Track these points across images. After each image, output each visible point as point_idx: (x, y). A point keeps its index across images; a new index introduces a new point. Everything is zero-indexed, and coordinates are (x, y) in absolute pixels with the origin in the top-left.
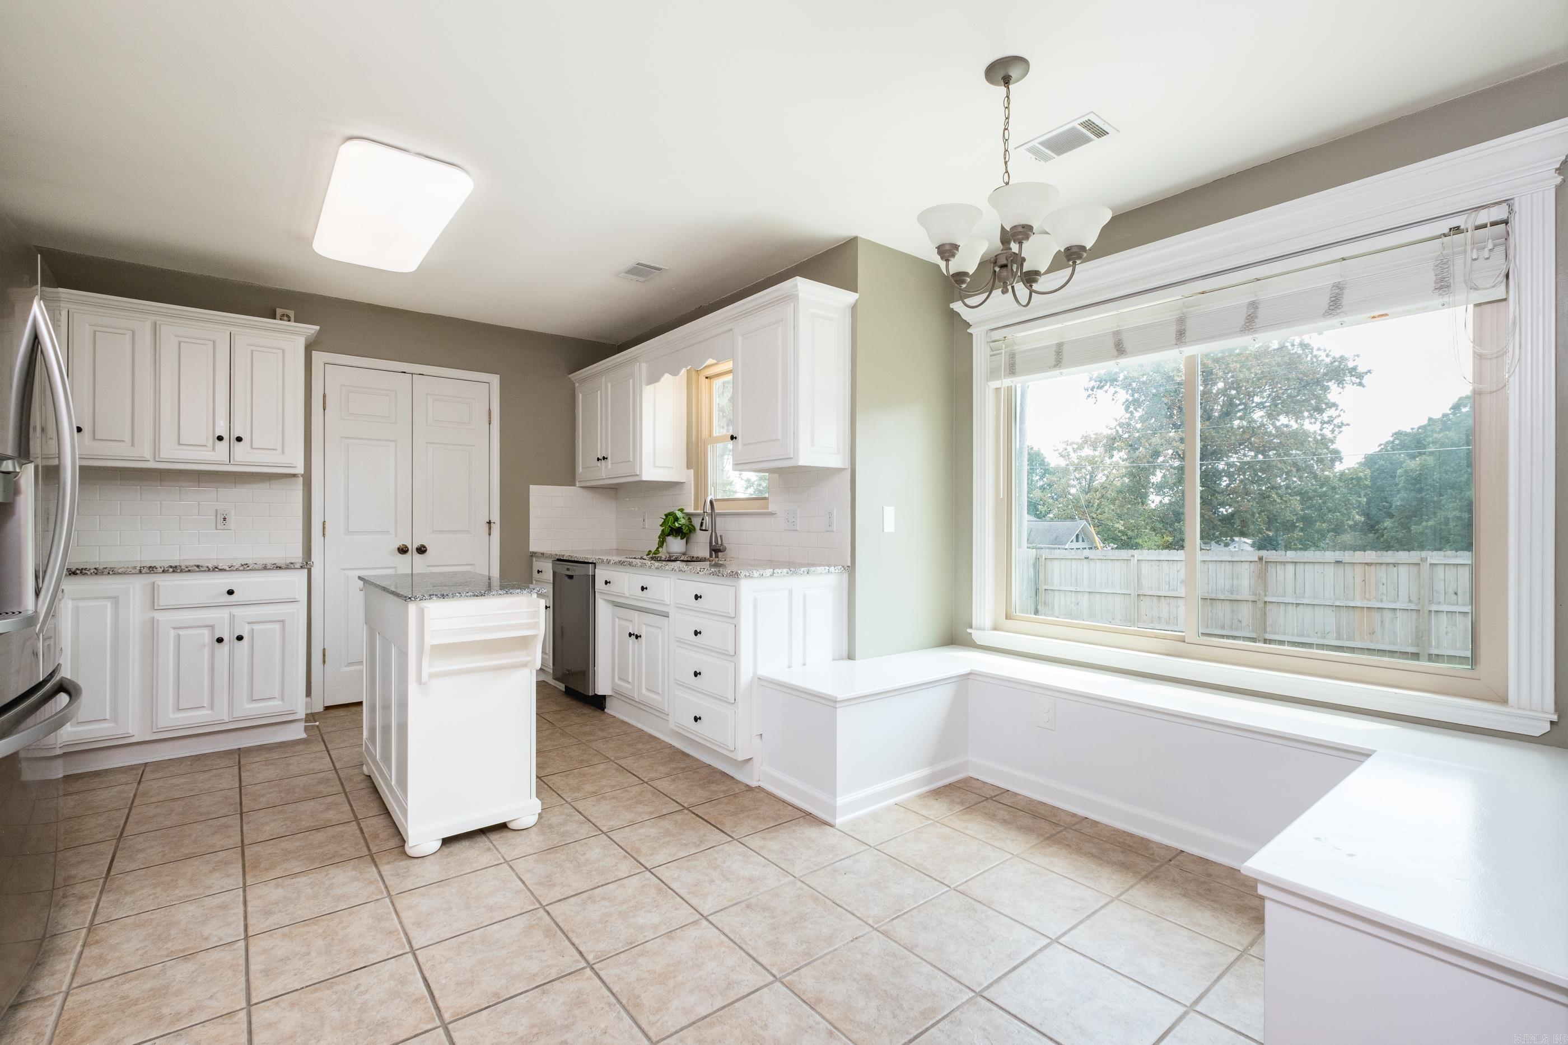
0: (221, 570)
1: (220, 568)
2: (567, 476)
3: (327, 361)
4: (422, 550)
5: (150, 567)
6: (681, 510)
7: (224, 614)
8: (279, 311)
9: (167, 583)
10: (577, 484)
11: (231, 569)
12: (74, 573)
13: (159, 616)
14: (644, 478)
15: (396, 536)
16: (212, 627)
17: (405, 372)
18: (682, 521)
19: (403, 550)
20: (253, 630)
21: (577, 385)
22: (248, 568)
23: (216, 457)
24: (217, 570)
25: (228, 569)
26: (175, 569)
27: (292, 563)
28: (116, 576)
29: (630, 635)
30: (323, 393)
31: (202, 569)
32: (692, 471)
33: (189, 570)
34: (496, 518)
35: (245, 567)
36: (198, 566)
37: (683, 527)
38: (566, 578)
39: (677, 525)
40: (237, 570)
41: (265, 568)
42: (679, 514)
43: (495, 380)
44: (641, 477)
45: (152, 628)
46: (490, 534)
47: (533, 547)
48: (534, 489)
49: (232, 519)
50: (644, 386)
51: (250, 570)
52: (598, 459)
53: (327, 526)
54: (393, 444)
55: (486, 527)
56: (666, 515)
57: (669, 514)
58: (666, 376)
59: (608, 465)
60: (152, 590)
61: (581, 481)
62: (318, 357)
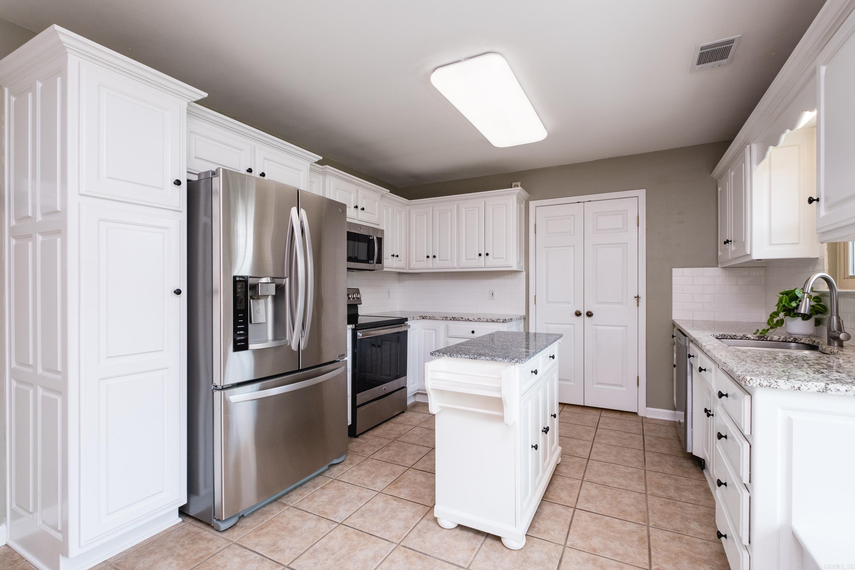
0: (470, 320)
1: (470, 319)
3: (537, 205)
4: (589, 314)
5: (446, 317)
8: (513, 184)
9: (452, 324)
10: (720, 266)
11: (474, 320)
12: (423, 318)
13: (449, 340)
14: (755, 257)
15: (574, 305)
17: (579, 202)
19: (578, 314)
21: (718, 181)
22: (480, 321)
23: (480, 265)
24: (469, 320)
25: (473, 320)
26: (454, 319)
27: (499, 319)
28: (435, 320)
30: (535, 223)
31: (463, 320)
33: (459, 320)
34: (643, 294)
36: (462, 318)
40: (476, 321)
41: (487, 321)
43: (642, 193)
44: (752, 256)
46: (638, 306)
47: (674, 320)
48: (675, 270)
49: (495, 294)
50: (754, 166)
51: (481, 321)
52: (725, 243)
53: (536, 298)
54: (573, 248)
55: (636, 300)
56: (783, 294)
57: (787, 293)
58: (771, 148)
59: (732, 247)
60: (447, 327)
61: (721, 263)
62: (532, 204)
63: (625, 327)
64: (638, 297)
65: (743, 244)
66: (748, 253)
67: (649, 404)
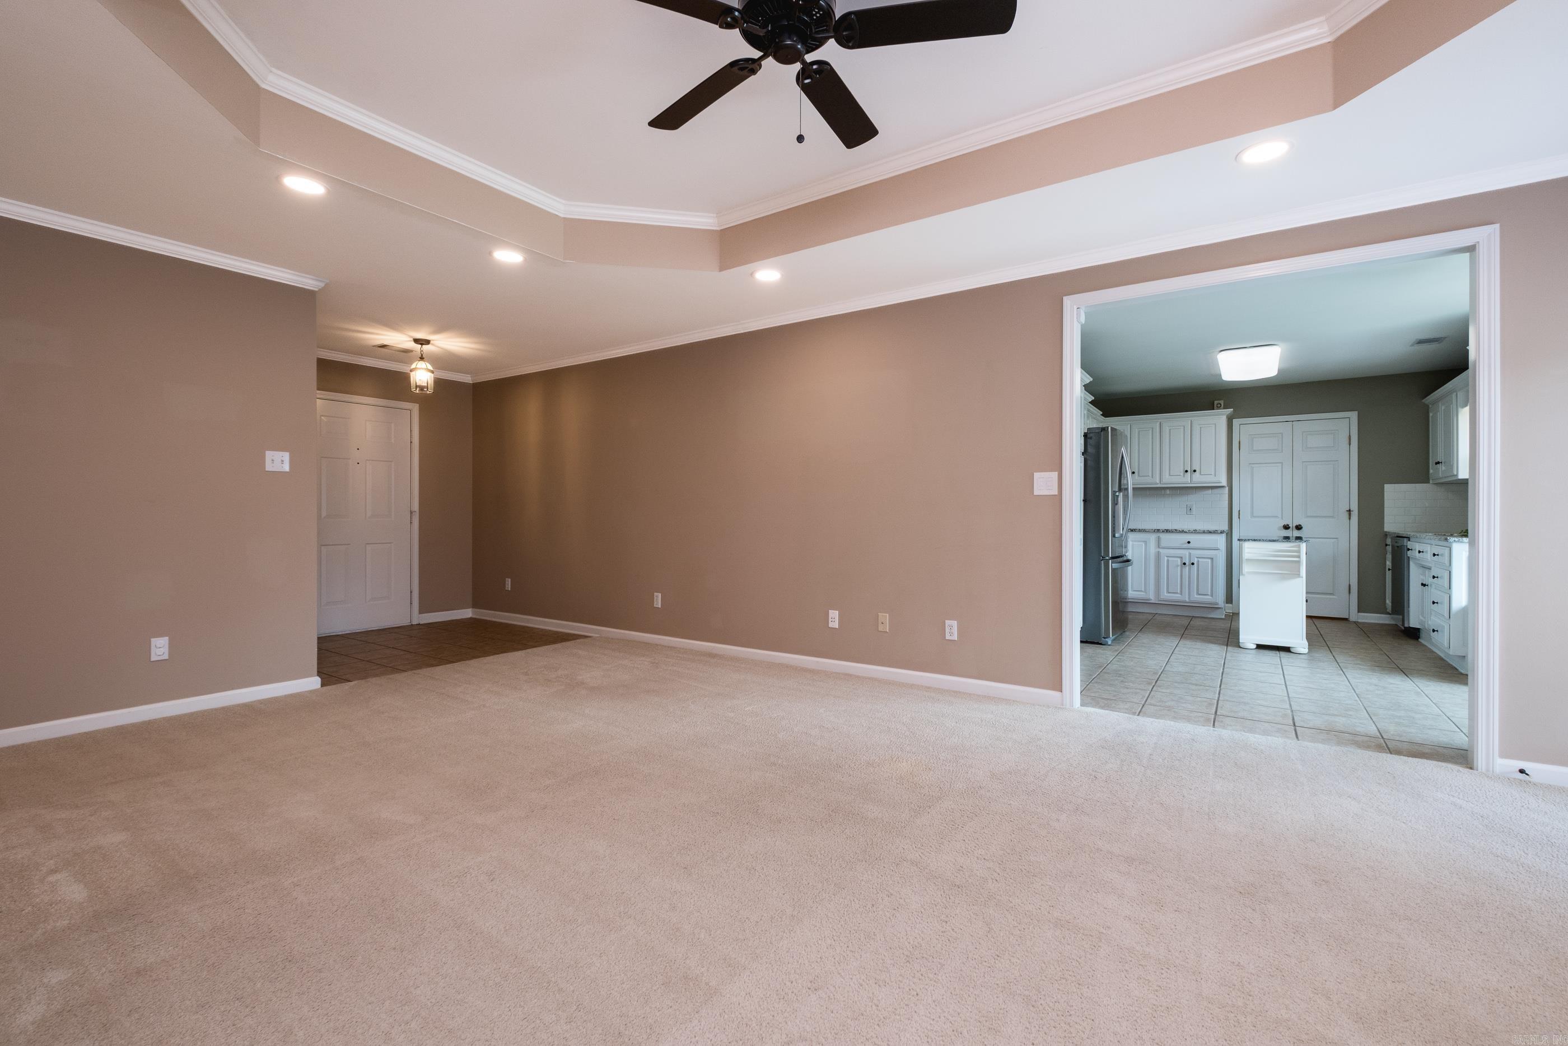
0: (1185, 532)
2: (1424, 477)
3: (1241, 424)
4: (1298, 528)
5: (1158, 530)
7: (1186, 552)
8: (1216, 402)
9: (1163, 536)
10: (1431, 482)
13: (1161, 550)
15: (1282, 518)
16: (1182, 557)
17: (1287, 421)
19: (1286, 527)
20: (1198, 561)
21: (1430, 406)
23: (1186, 480)
24: (1183, 532)
25: (1188, 532)
26: (1167, 531)
27: (1216, 530)
28: (1146, 533)
29: (1422, 584)
30: (1238, 439)
31: (1177, 532)
33: (1172, 532)
34: (1355, 508)
35: (1195, 532)
36: (1175, 530)
40: (1191, 533)
41: (1204, 532)
43: (1354, 415)
45: (1158, 556)
46: (1350, 519)
47: (1387, 528)
48: (1387, 486)
49: (1194, 509)
51: (1198, 533)
52: (1438, 464)
53: (1241, 513)
54: (1281, 464)
55: (1347, 514)
59: (1442, 468)
60: (1159, 539)
61: (1433, 480)
62: (1236, 422)
63: (1335, 540)
64: (1350, 511)
65: (1452, 467)
66: (1455, 474)
67: (1360, 610)
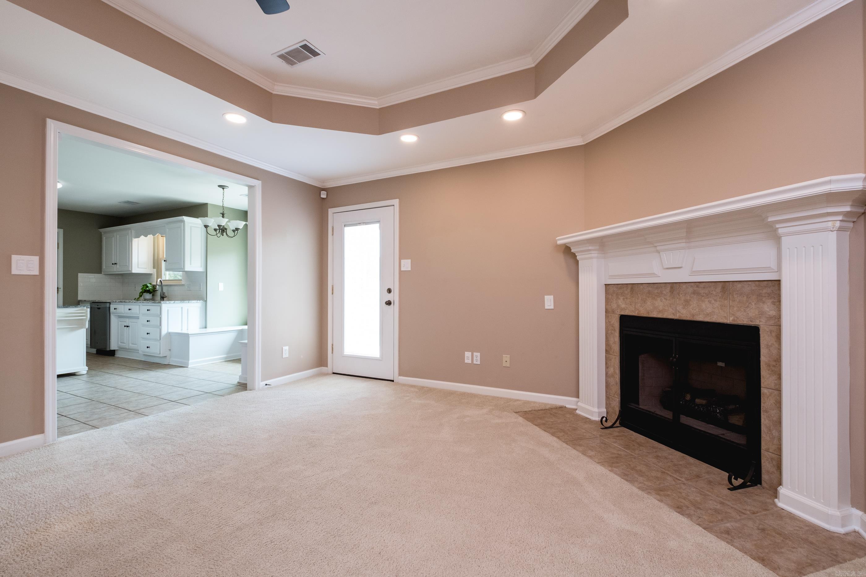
2: (98, 269)
6: (150, 284)
10: (103, 273)
14: (134, 271)
18: (151, 288)
21: (103, 233)
29: (125, 326)
32: (155, 270)
34: (61, 286)
37: (150, 290)
38: (97, 309)
39: (147, 289)
42: (149, 285)
43: (61, 231)
44: (132, 271)
46: (58, 293)
47: (80, 298)
48: (79, 274)
50: (133, 239)
52: (113, 264)
56: (143, 285)
57: (145, 285)
58: (142, 236)
59: (116, 267)
65: (127, 266)
66: (130, 270)
